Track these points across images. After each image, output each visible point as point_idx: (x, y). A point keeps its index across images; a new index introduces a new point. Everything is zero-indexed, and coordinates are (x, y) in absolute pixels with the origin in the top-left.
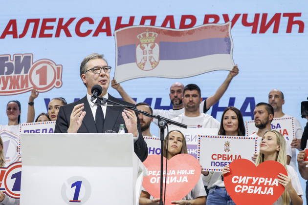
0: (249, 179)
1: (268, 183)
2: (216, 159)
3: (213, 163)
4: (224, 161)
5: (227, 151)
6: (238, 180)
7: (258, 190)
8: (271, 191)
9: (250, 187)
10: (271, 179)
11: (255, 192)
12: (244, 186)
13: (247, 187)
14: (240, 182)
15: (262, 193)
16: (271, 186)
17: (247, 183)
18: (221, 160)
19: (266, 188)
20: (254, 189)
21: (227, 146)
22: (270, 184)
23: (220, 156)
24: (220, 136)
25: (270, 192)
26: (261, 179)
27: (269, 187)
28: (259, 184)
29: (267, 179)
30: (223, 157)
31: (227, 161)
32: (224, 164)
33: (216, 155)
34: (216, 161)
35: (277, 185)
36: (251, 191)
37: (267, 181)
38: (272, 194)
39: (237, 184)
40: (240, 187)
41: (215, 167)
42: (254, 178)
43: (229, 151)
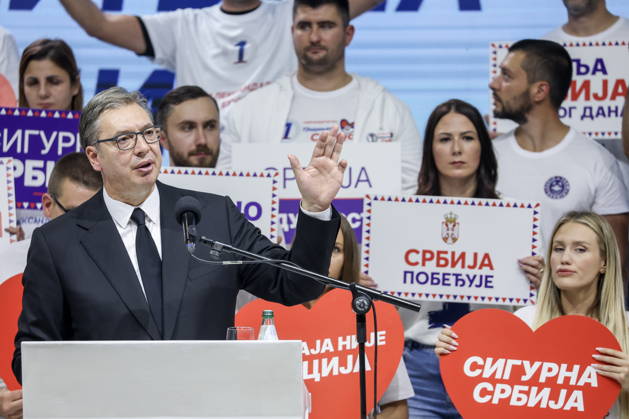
0: (514, 366)
1: (567, 379)
2: (416, 264)
3: (409, 276)
4: (442, 270)
5: (450, 240)
6: (482, 367)
7: (540, 398)
8: (577, 402)
9: (517, 388)
10: (576, 368)
11: (532, 404)
12: (499, 386)
13: (507, 388)
14: (487, 374)
15: (552, 405)
16: (577, 388)
17: (507, 376)
18: (431, 267)
19: (563, 392)
20: (528, 393)
21: (450, 226)
22: (572, 382)
23: (428, 256)
24: (421, 198)
25: (575, 405)
26: (546, 365)
27: (571, 389)
28: (542, 379)
29: (564, 366)
30: (439, 259)
31: (448, 269)
32: (440, 277)
33: (417, 252)
34: (416, 269)
35: (594, 383)
36: (519, 399)
37: (564, 373)
38: (581, 408)
39: (480, 379)
40: (490, 387)
41: (416, 288)
42: (527, 364)
43: (455, 240)
